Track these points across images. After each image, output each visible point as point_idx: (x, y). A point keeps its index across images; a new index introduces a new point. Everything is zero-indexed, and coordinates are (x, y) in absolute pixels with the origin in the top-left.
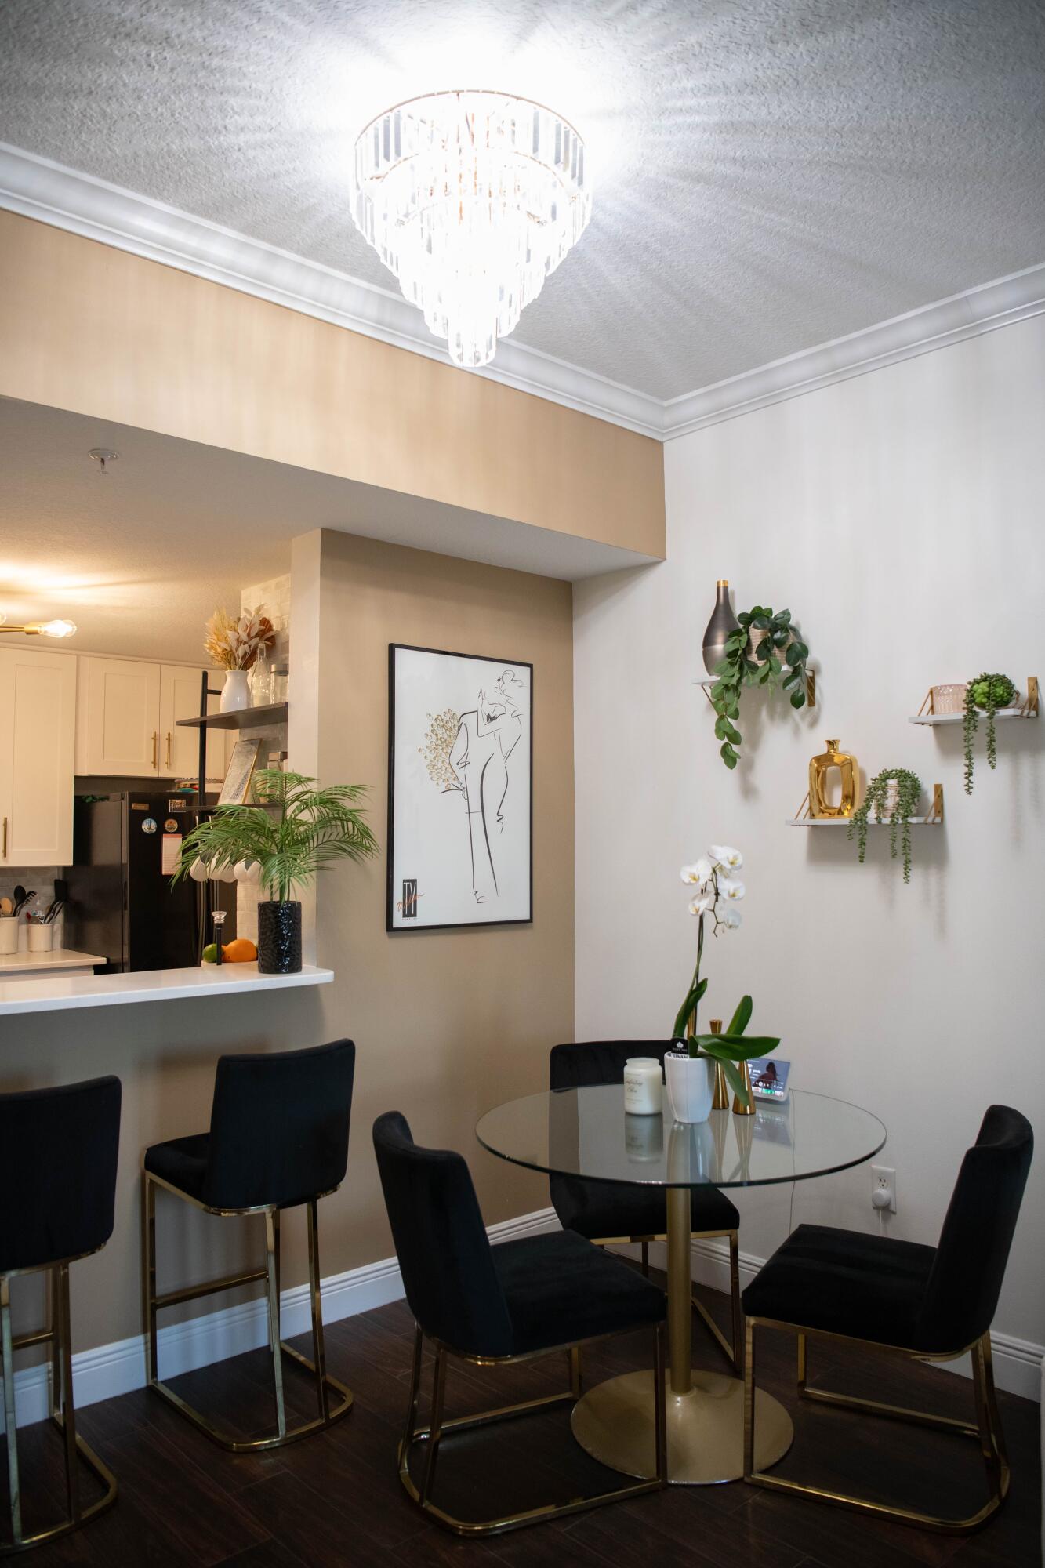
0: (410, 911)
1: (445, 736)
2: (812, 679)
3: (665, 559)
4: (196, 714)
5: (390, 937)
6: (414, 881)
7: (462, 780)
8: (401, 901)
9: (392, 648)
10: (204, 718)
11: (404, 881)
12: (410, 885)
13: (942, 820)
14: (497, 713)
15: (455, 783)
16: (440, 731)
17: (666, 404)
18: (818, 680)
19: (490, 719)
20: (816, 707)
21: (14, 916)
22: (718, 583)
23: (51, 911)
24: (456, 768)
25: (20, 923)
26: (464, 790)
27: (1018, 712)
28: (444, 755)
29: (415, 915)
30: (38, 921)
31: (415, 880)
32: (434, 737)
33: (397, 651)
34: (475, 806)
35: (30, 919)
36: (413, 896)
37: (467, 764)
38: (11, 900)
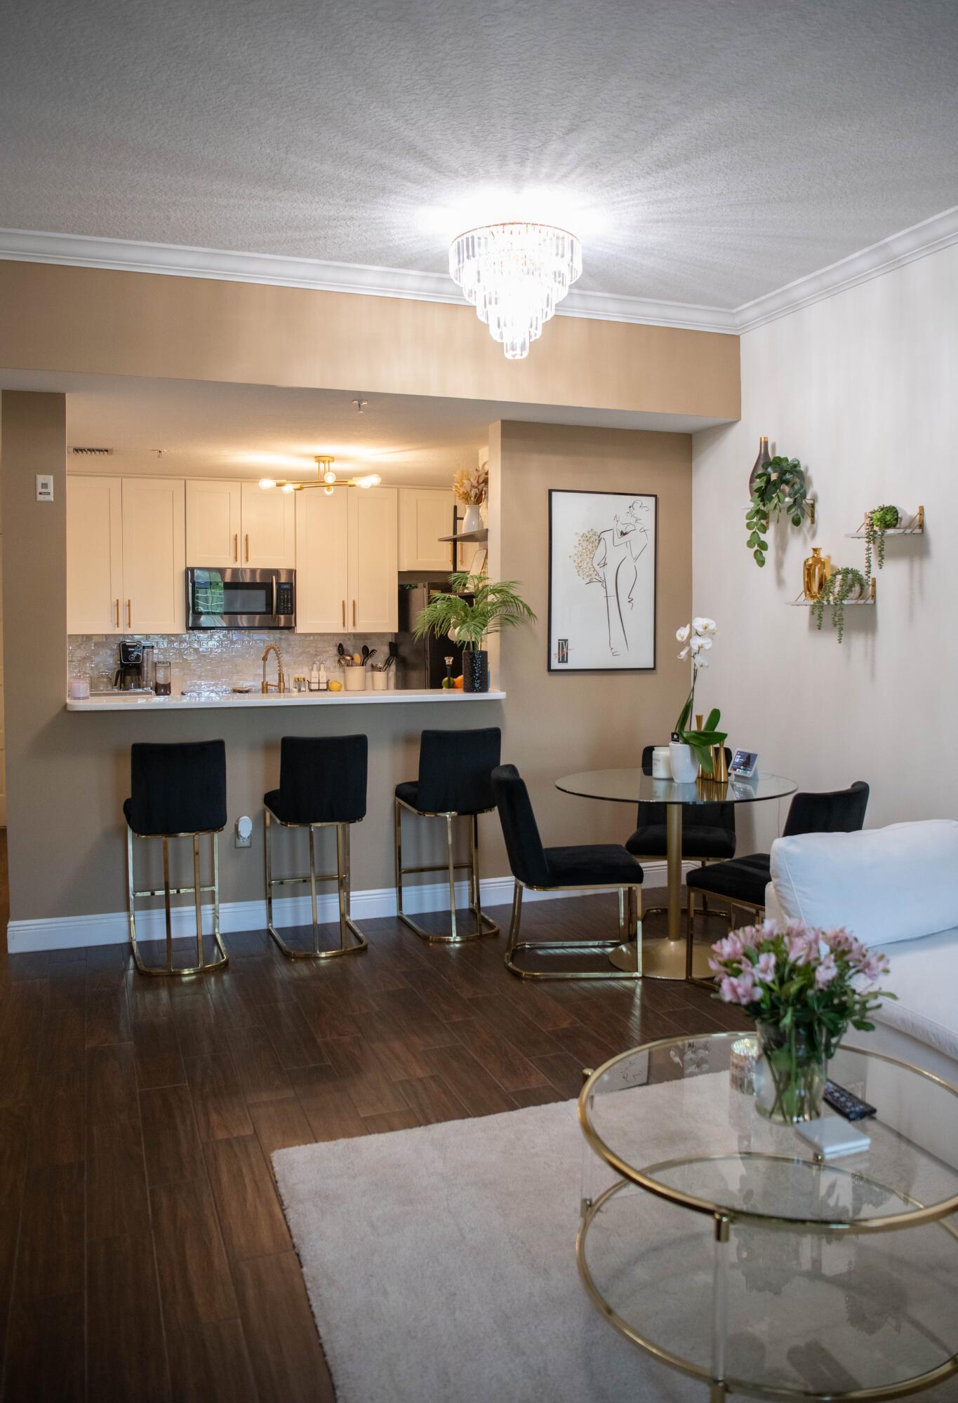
0: (563, 659)
1: (589, 547)
2: (813, 506)
3: (740, 419)
4: (450, 534)
5: (550, 675)
6: (566, 641)
7: (601, 574)
8: (557, 652)
9: (550, 492)
10: (455, 537)
11: (559, 640)
12: (563, 643)
13: (875, 602)
14: (628, 530)
15: (597, 577)
16: (584, 544)
17: (734, 311)
18: (817, 507)
19: (623, 534)
20: (815, 525)
21: (363, 665)
22: (761, 439)
23: (388, 663)
24: (597, 568)
25: (366, 671)
26: (603, 582)
27: (900, 531)
28: (588, 560)
29: (567, 662)
30: (380, 670)
31: (567, 640)
32: (581, 548)
33: (553, 493)
34: (612, 591)
35: (374, 668)
36: (565, 650)
37: (605, 564)
38: (360, 655)
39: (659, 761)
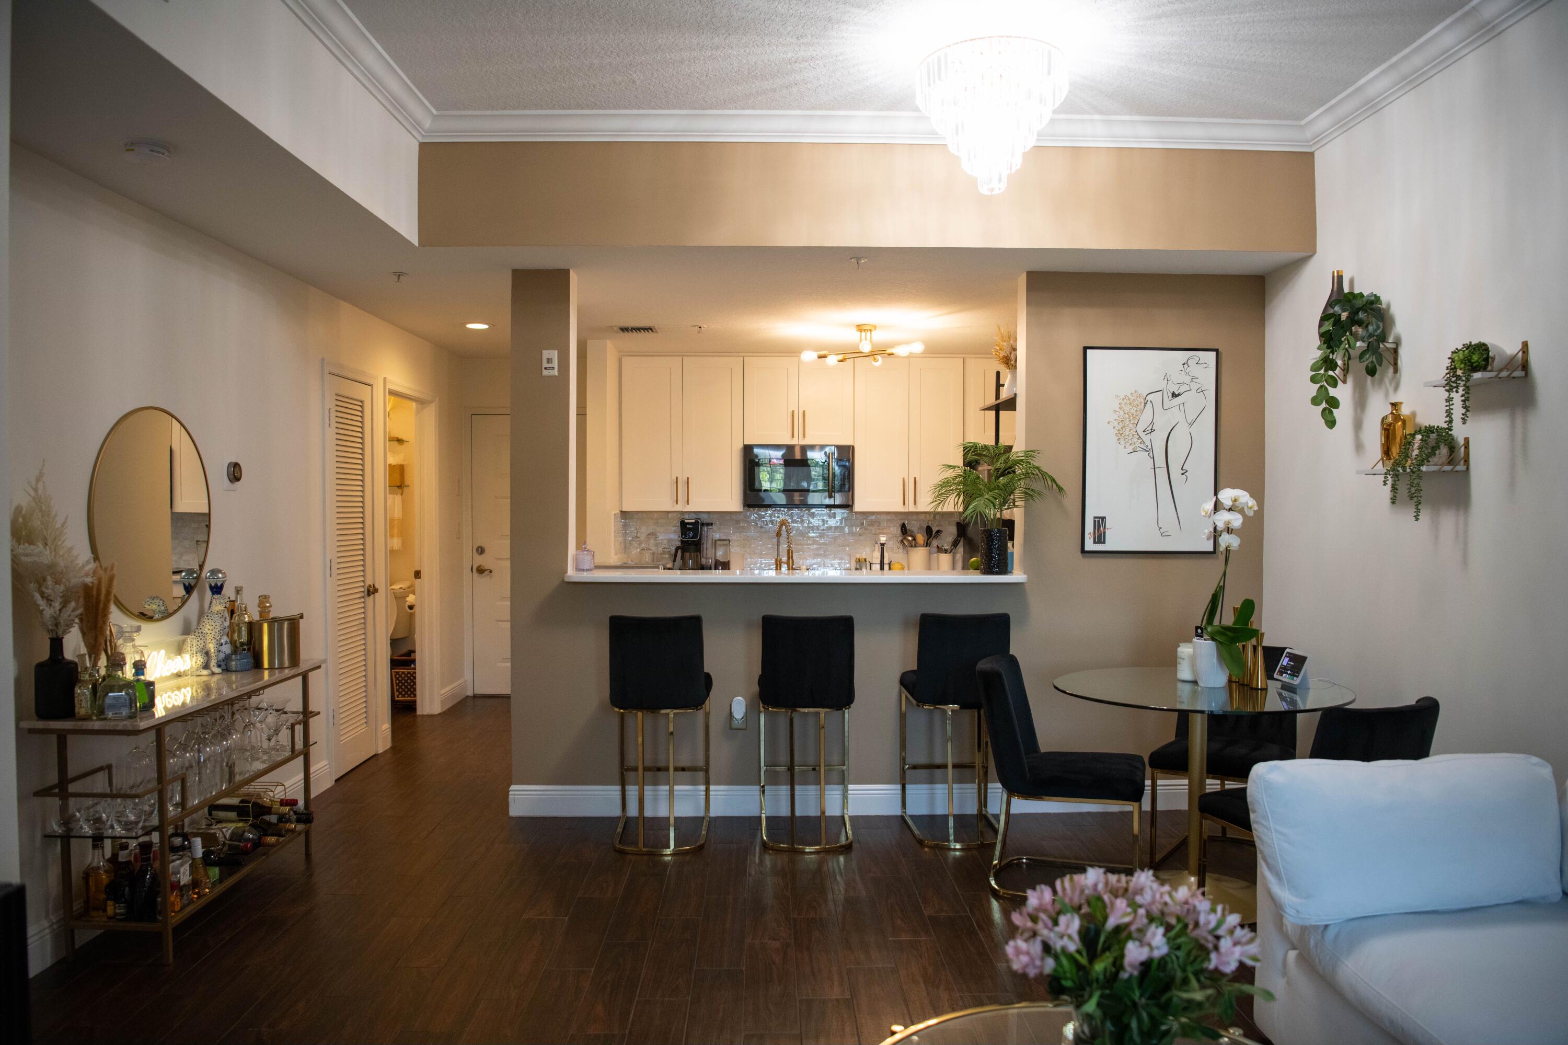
0: (1100, 538)
1: (1132, 411)
2: (1396, 351)
3: (1315, 252)
4: (992, 401)
5: (1083, 557)
6: (1103, 518)
7: (1148, 443)
8: (1092, 531)
9: (1085, 349)
10: (998, 402)
11: (1095, 518)
12: (1100, 522)
13: (1468, 468)
14: (1181, 391)
15: (1142, 446)
16: (1127, 408)
17: (1303, 123)
18: (1402, 352)
19: (1174, 395)
20: (1398, 374)
21: (926, 546)
22: (1333, 272)
23: (955, 544)
24: (1142, 435)
25: (930, 553)
26: (1150, 451)
27: (1493, 374)
28: (1131, 426)
29: (1104, 542)
30: (946, 551)
31: (1105, 518)
32: (1122, 413)
33: (1089, 351)
34: (1160, 462)
35: (940, 550)
36: (1102, 529)
37: (1152, 431)
38: (923, 536)
39: (1184, 659)
